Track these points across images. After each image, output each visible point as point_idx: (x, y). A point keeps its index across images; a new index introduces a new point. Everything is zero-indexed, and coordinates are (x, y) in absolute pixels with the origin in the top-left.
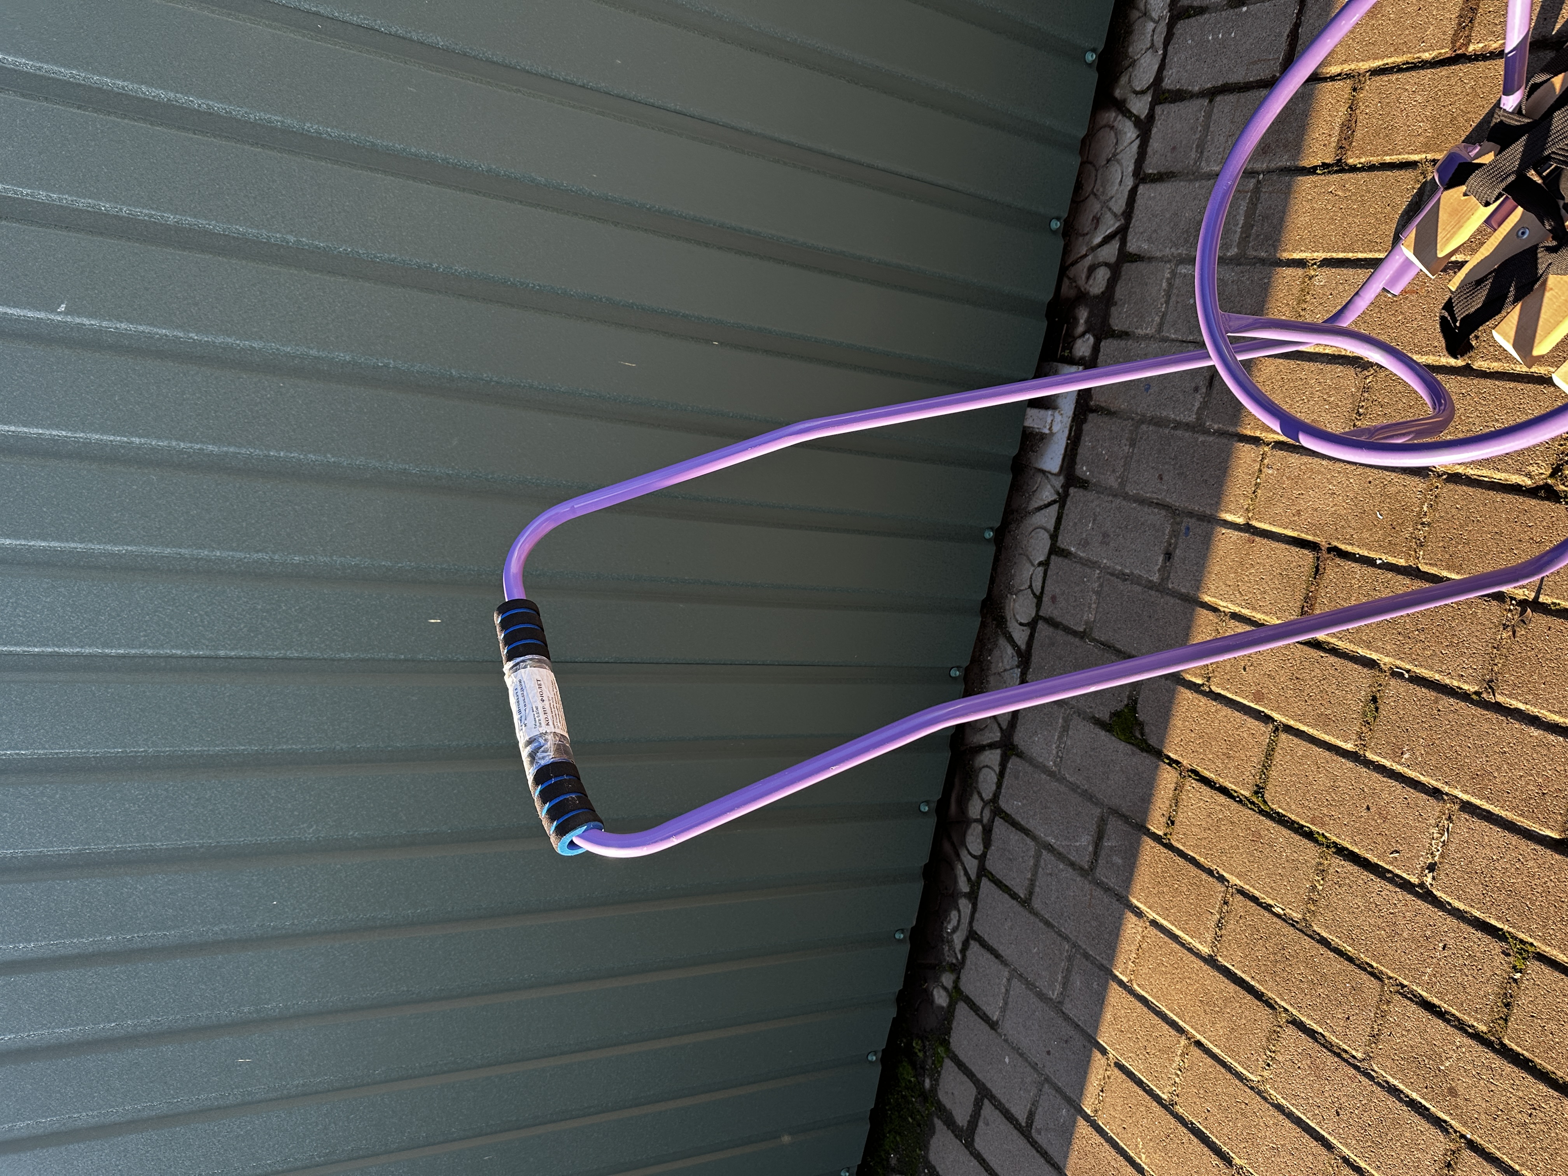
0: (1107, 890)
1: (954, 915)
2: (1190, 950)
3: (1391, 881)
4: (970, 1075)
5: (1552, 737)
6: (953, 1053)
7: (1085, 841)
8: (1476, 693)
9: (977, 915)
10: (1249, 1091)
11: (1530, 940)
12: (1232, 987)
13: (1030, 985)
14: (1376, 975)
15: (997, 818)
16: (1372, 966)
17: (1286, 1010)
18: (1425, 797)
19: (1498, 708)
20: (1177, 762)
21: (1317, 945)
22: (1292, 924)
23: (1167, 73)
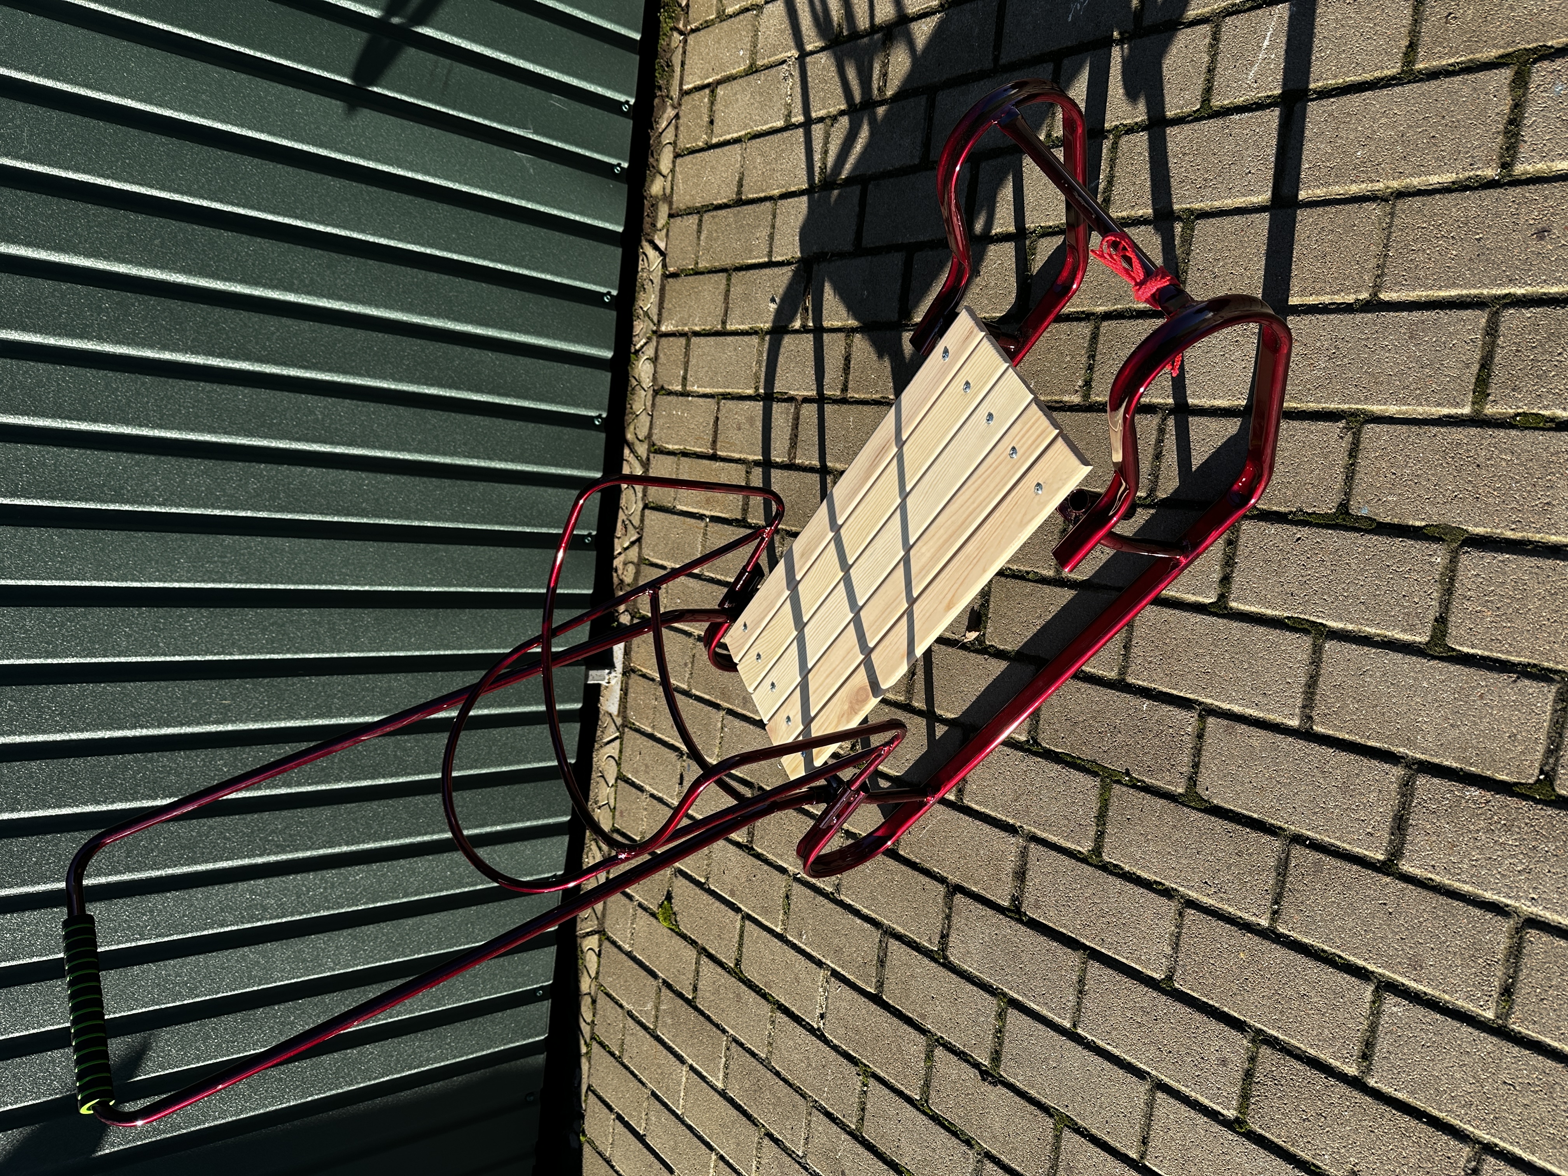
5: (865, 925)
9: (591, 1071)
11: (867, 1063)
12: (735, 1113)
15: (599, 992)
16: (800, 1089)
17: (763, 1126)
18: (816, 966)
19: (842, 904)
21: (774, 1077)
22: (761, 1061)
23: (655, 431)
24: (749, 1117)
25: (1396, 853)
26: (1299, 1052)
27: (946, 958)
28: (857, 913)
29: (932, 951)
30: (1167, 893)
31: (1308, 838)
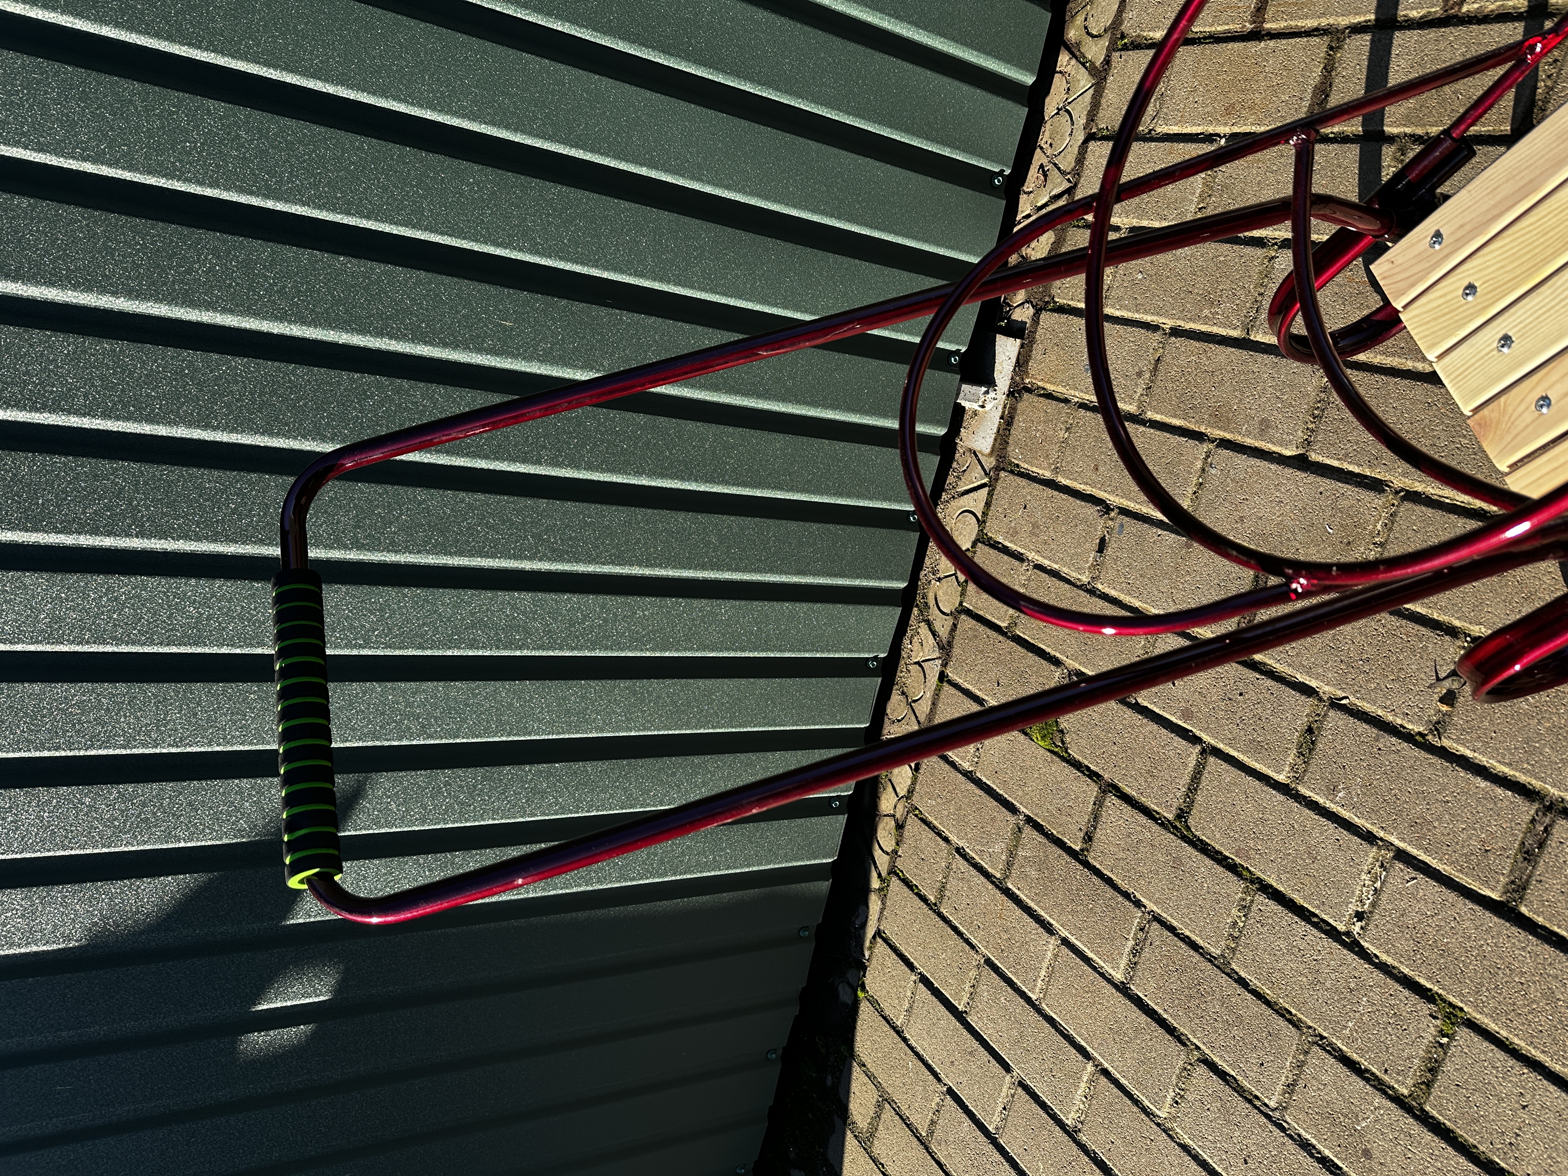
1: (862, 910)
2: (1102, 975)
3: (1315, 925)
4: (872, 1077)
5: (1499, 791)
7: (999, 848)
8: (1420, 733)
10: (1155, 1127)
11: (1460, 1005)
12: (1143, 1018)
13: (936, 992)
14: (1295, 1024)
16: (1290, 1013)
17: (1198, 1048)
19: (1443, 753)
20: (1098, 776)
21: (1235, 985)
22: (1210, 959)
23: (1127, 16)
28: (1481, 771)
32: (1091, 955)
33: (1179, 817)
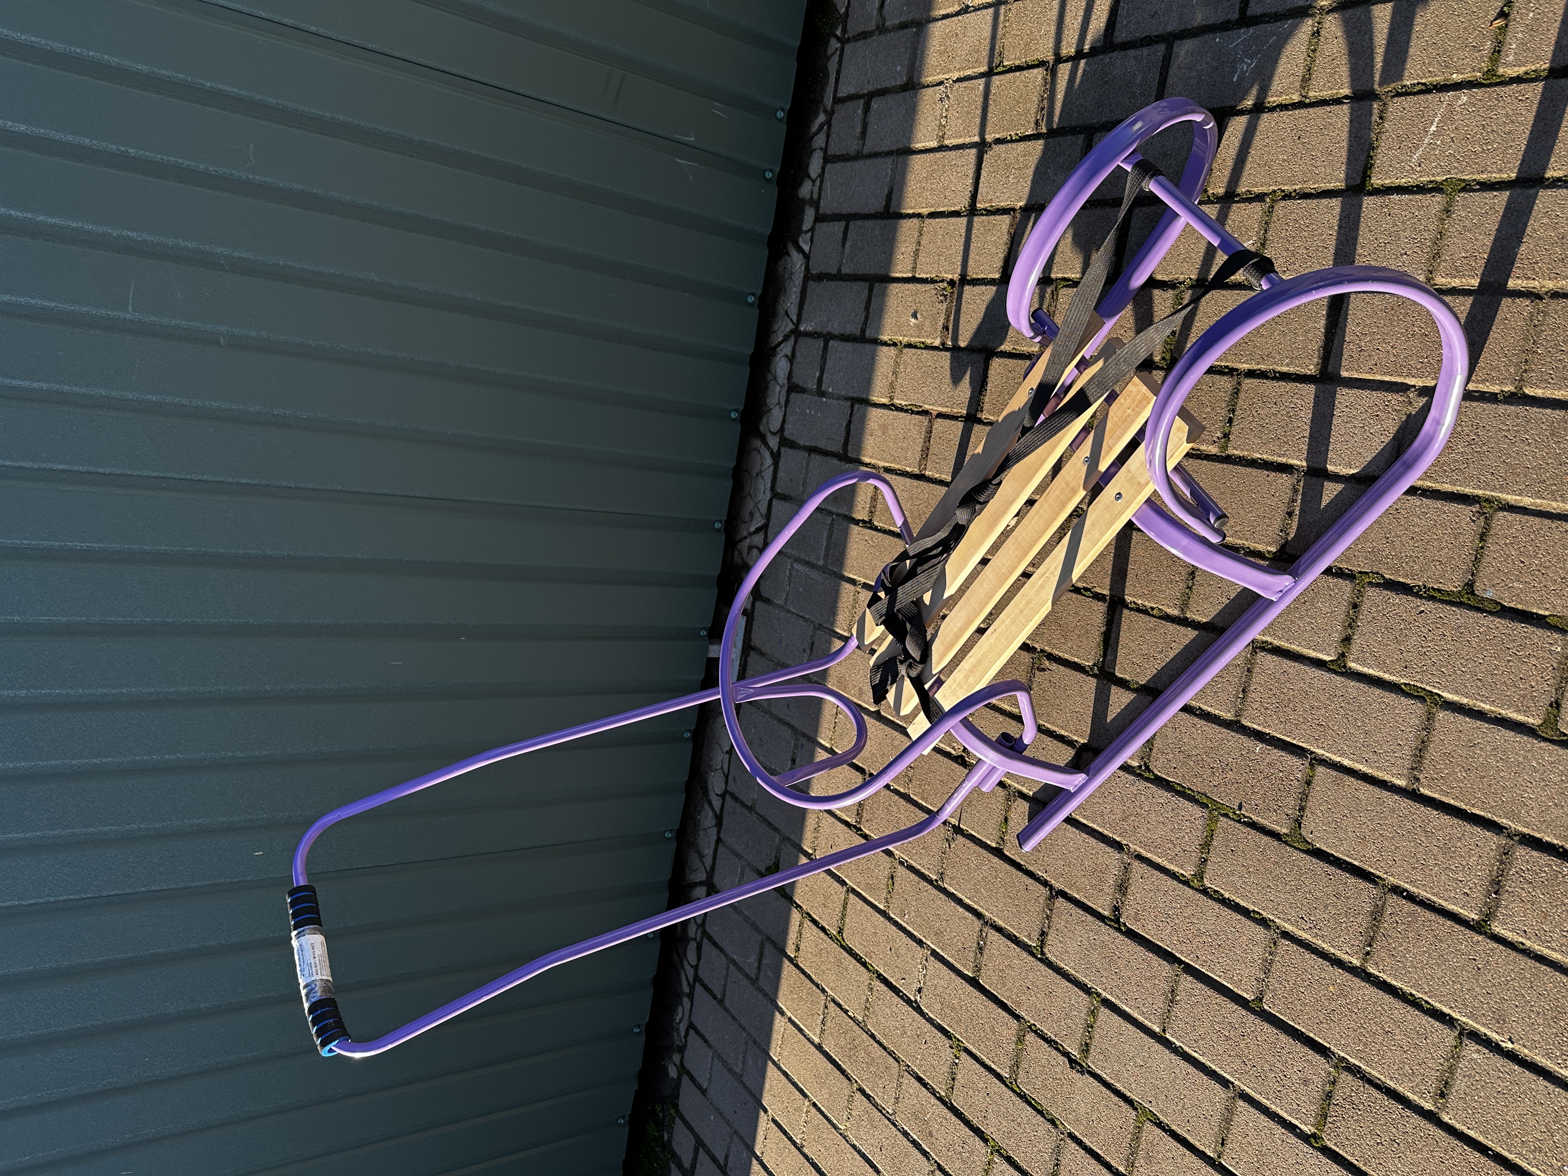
0: (766, 995)
1: (680, 1008)
2: (809, 1039)
3: (902, 998)
4: (691, 1129)
6: (681, 1113)
7: (753, 959)
8: (936, 881)
9: (693, 1010)
10: (839, 1136)
11: (961, 1039)
12: (830, 1066)
13: (724, 1063)
15: (705, 938)
16: (894, 1053)
17: (856, 1081)
18: (916, 945)
19: (944, 891)
20: (801, 907)
21: (870, 1039)
22: (858, 1024)
23: (787, 426)
24: (843, 1072)
25: (1489, 916)
26: (1379, 1082)
27: (1043, 953)
28: (959, 902)
29: (1030, 946)
30: (1264, 922)
31: (1406, 890)
32: (803, 1027)
33: (839, 932)
